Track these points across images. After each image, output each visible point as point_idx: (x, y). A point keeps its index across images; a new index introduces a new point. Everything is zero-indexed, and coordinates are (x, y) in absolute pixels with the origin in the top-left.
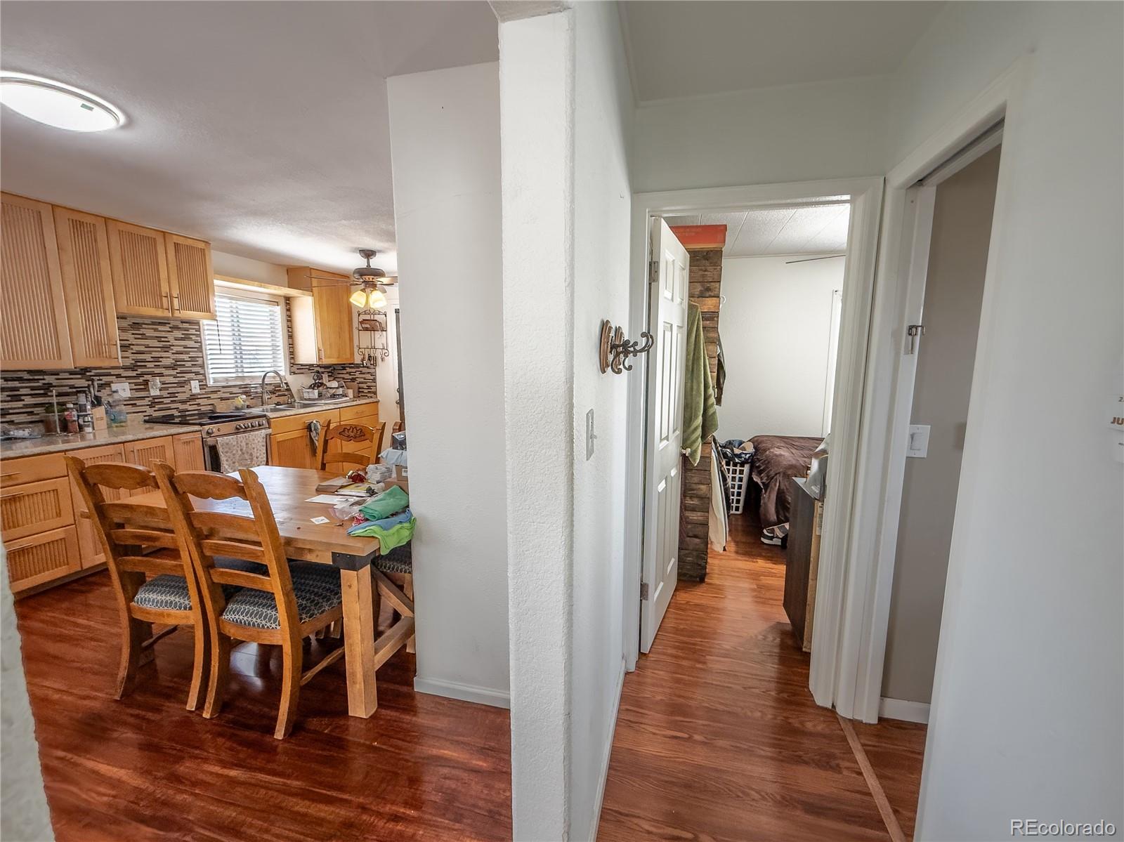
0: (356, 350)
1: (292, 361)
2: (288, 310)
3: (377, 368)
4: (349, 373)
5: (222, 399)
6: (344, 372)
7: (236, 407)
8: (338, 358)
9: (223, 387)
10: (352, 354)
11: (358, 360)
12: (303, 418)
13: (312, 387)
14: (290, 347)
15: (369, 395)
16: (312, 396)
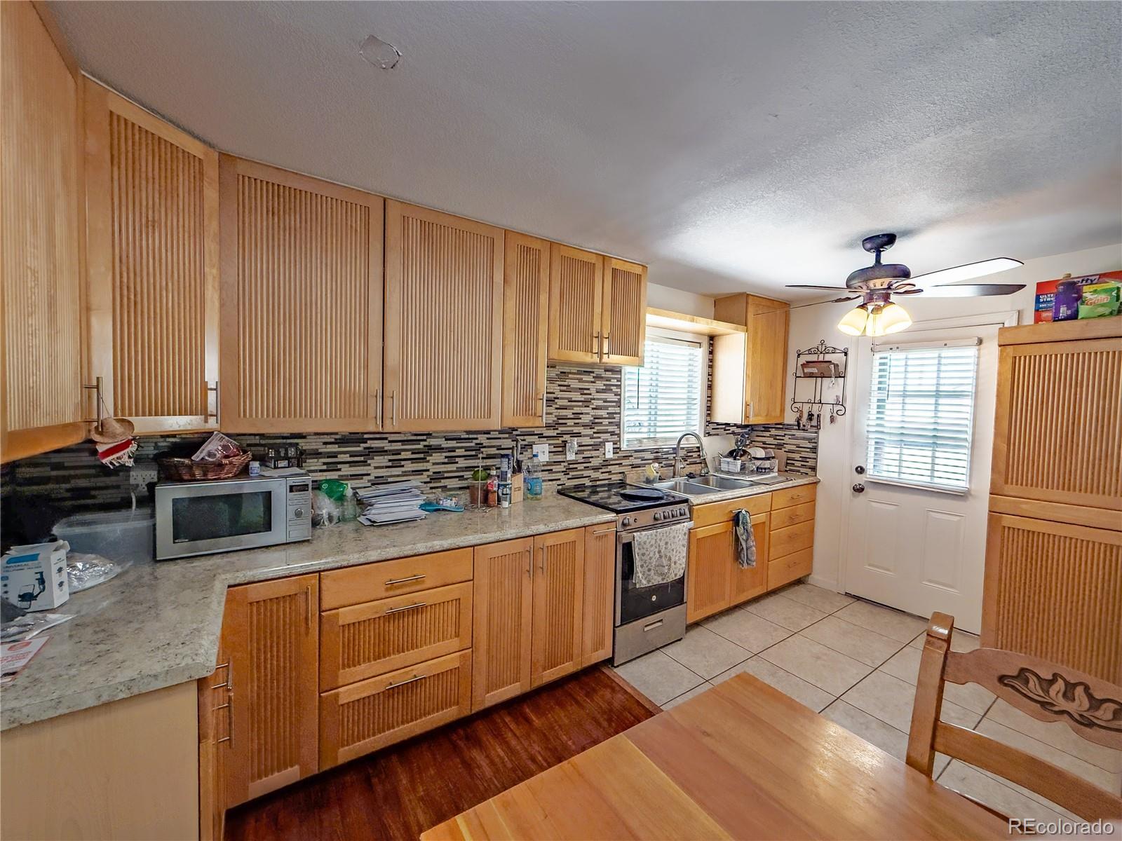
0: (788, 403)
1: (708, 419)
2: (711, 353)
3: (821, 432)
4: (775, 437)
5: (633, 466)
6: (767, 434)
7: (647, 478)
8: (767, 415)
9: (636, 451)
10: (782, 411)
11: (790, 418)
12: (729, 504)
13: (732, 454)
14: (708, 401)
15: (803, 470)
16: (732, 468)
